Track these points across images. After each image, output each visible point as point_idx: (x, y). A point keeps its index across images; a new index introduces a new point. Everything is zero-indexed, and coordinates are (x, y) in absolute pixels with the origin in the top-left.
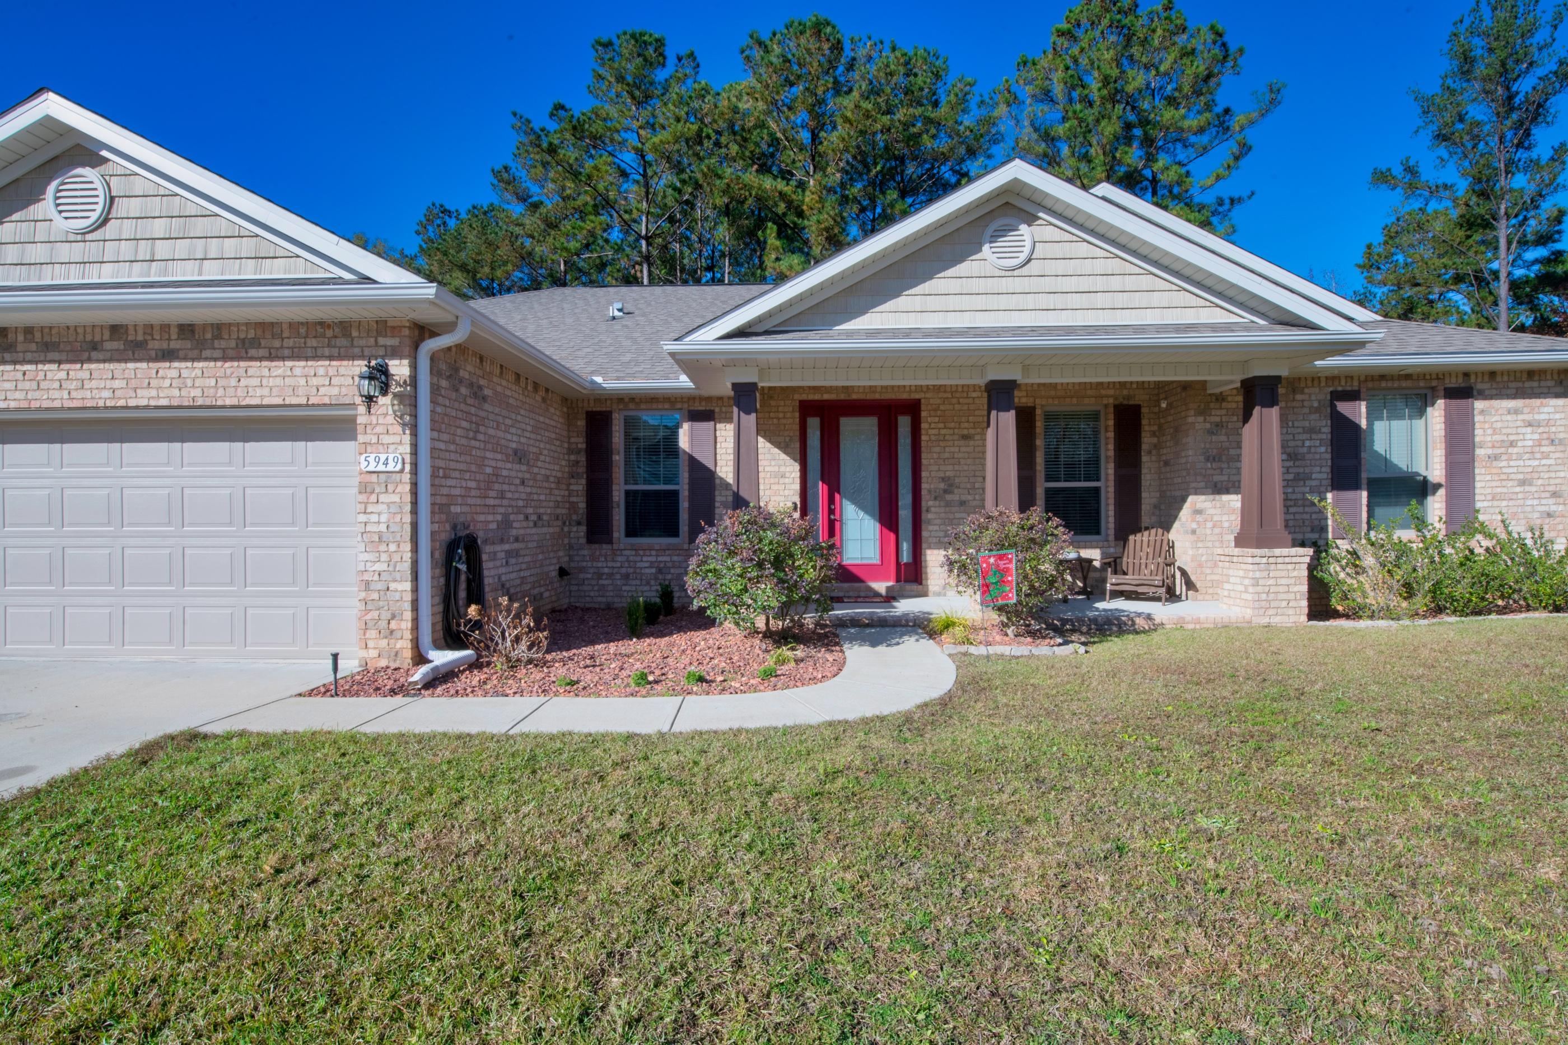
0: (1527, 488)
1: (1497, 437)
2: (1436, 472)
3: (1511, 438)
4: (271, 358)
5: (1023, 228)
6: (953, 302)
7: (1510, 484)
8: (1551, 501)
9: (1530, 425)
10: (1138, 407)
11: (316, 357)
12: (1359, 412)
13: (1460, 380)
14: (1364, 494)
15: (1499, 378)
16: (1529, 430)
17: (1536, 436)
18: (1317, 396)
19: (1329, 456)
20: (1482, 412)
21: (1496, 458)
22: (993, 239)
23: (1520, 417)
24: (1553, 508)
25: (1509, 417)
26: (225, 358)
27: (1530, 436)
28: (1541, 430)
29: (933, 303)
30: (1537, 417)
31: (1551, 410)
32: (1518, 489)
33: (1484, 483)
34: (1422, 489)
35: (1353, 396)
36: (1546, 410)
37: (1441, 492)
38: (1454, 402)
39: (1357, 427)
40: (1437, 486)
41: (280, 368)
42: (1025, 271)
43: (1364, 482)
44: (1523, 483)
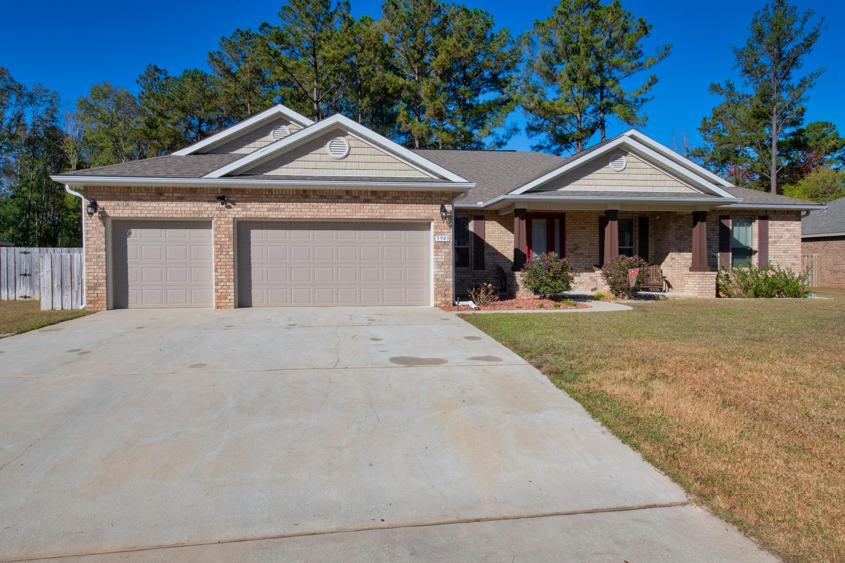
0: (786, 254)
1: (776, 235)
2: (755, 246)
3: (781, 235)
4: (404, 203)
5: (623, 157)
6: (599, 182)
7: (780, 252)
8: (794, 259)
9: (787, 231)
10: (647, 218)
11: (420, 203)
12: (729, 223)
13: (764, 213)
14: (731, 254)
15: (777, 213)
16: (787, 232)
17: (789, 235)
18: (714, 217)
19: (718, 239)
20: (771, 225)
21: (776, 242)
22: (613, 161)
23: (784, 228)
24: (795, 262)
25: (780, 227)
26: (388, 203)
27: (787, 235)
28: (791, 232)
29: (591, 182)
30: (790, 228)
31: (794, 225)
32: (783, 254)
33: (772, 251)
34: (750, 252)
35: (727, 218)
36: (793, 225)
37: (757, 254)
38: (762, 221)
39: (728, 229)
40: (756, 252)
41: (408, 206)
42: (623, 172)
43: (731, 249)
44: (785, 252)
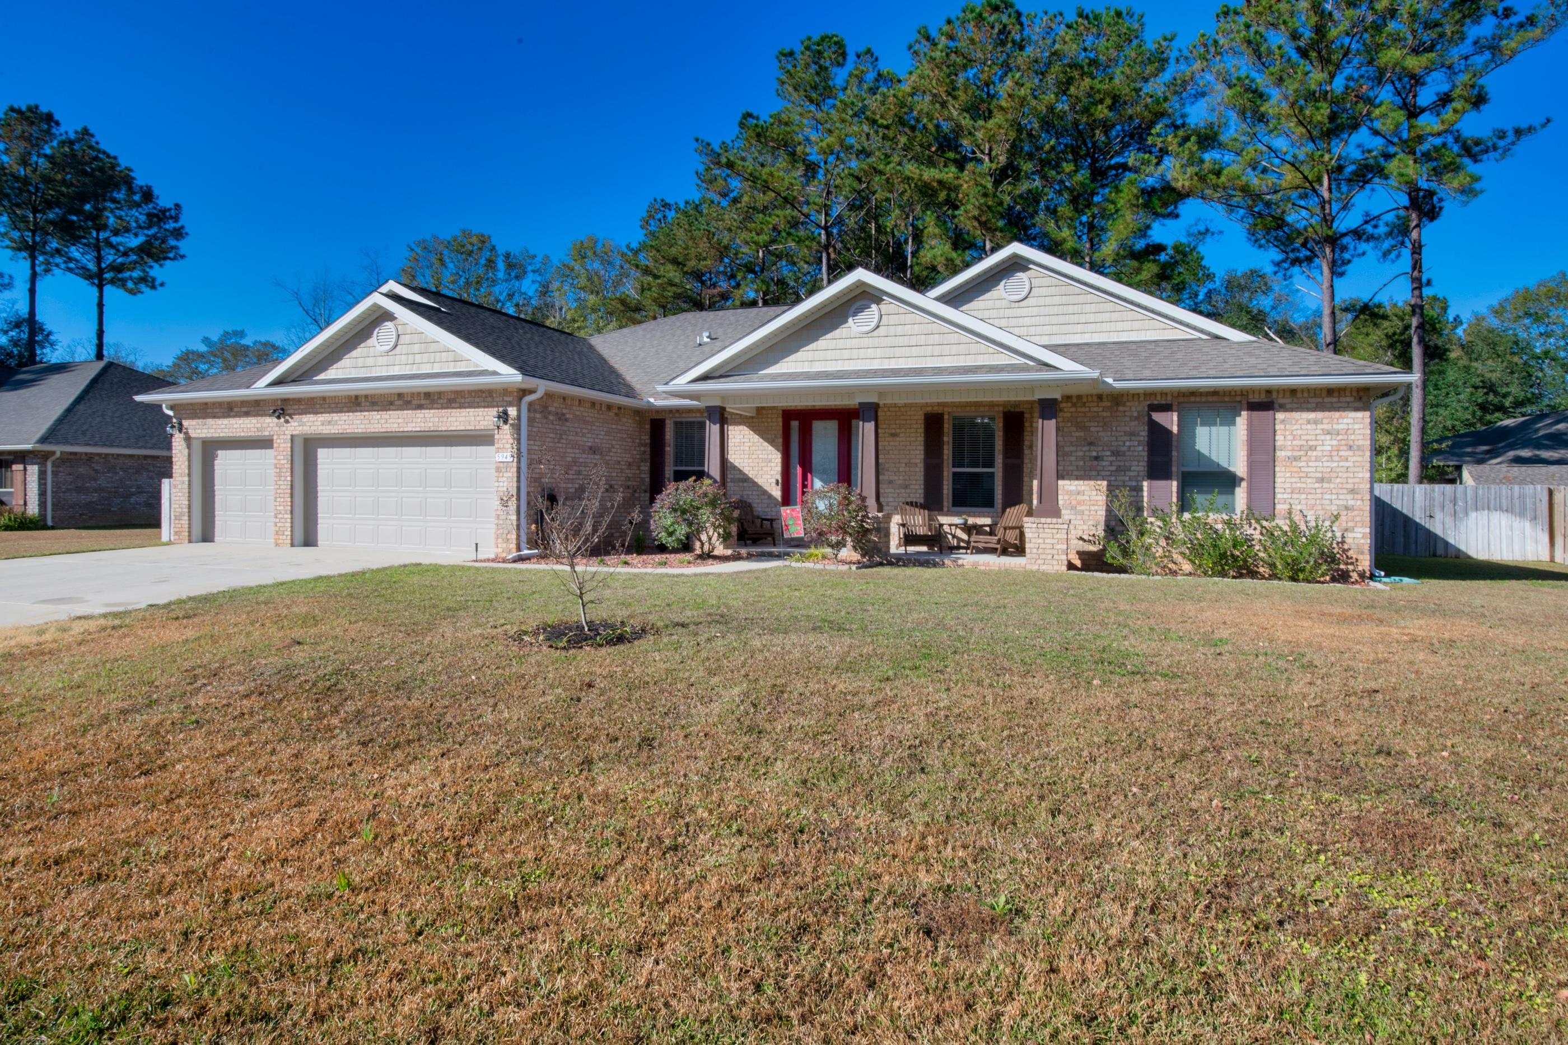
0: (1325, 485)
1: (1296, 442)
2: (1240, 467)
3: (1311, 443)
4: (460, 407)
5: (874, 307)
6: (829, 355)
7: (1309, 480)
8: (1349, 497)
9: (1329, 433)
10: (1022, 414)
11: (479, 407)
12: (1171, 421)
13: (1263, 396)
14: (1175, 484)
15: (1299, 395)
16: (1328, 437)
17: (1335, 443)
18: (1136, 408)
19: (1145, 454)
20: (1283, 421)
21: (1296, 459)
22: (855, 314)
23: (1320, 426)
24: (1351, 503)
25: (1309, 427)
26: (442, 408)
27: (1329, 443)
28: (1340, 437)
29: (819, 355)
30: (1335, 427)
31: (1349, 421)
32: (1317, 485)
33: (1284, 478)
34: (1227, 481)
35: (1166, 408)
36: (1345, 421)
37: (1244, 484)
38: (1255, 414)
39: (1169, 432)
40: (1242, 479)
41: (465, 412)
42: (875, 333)
43: (1174, 474)
44: (1322, 480)
